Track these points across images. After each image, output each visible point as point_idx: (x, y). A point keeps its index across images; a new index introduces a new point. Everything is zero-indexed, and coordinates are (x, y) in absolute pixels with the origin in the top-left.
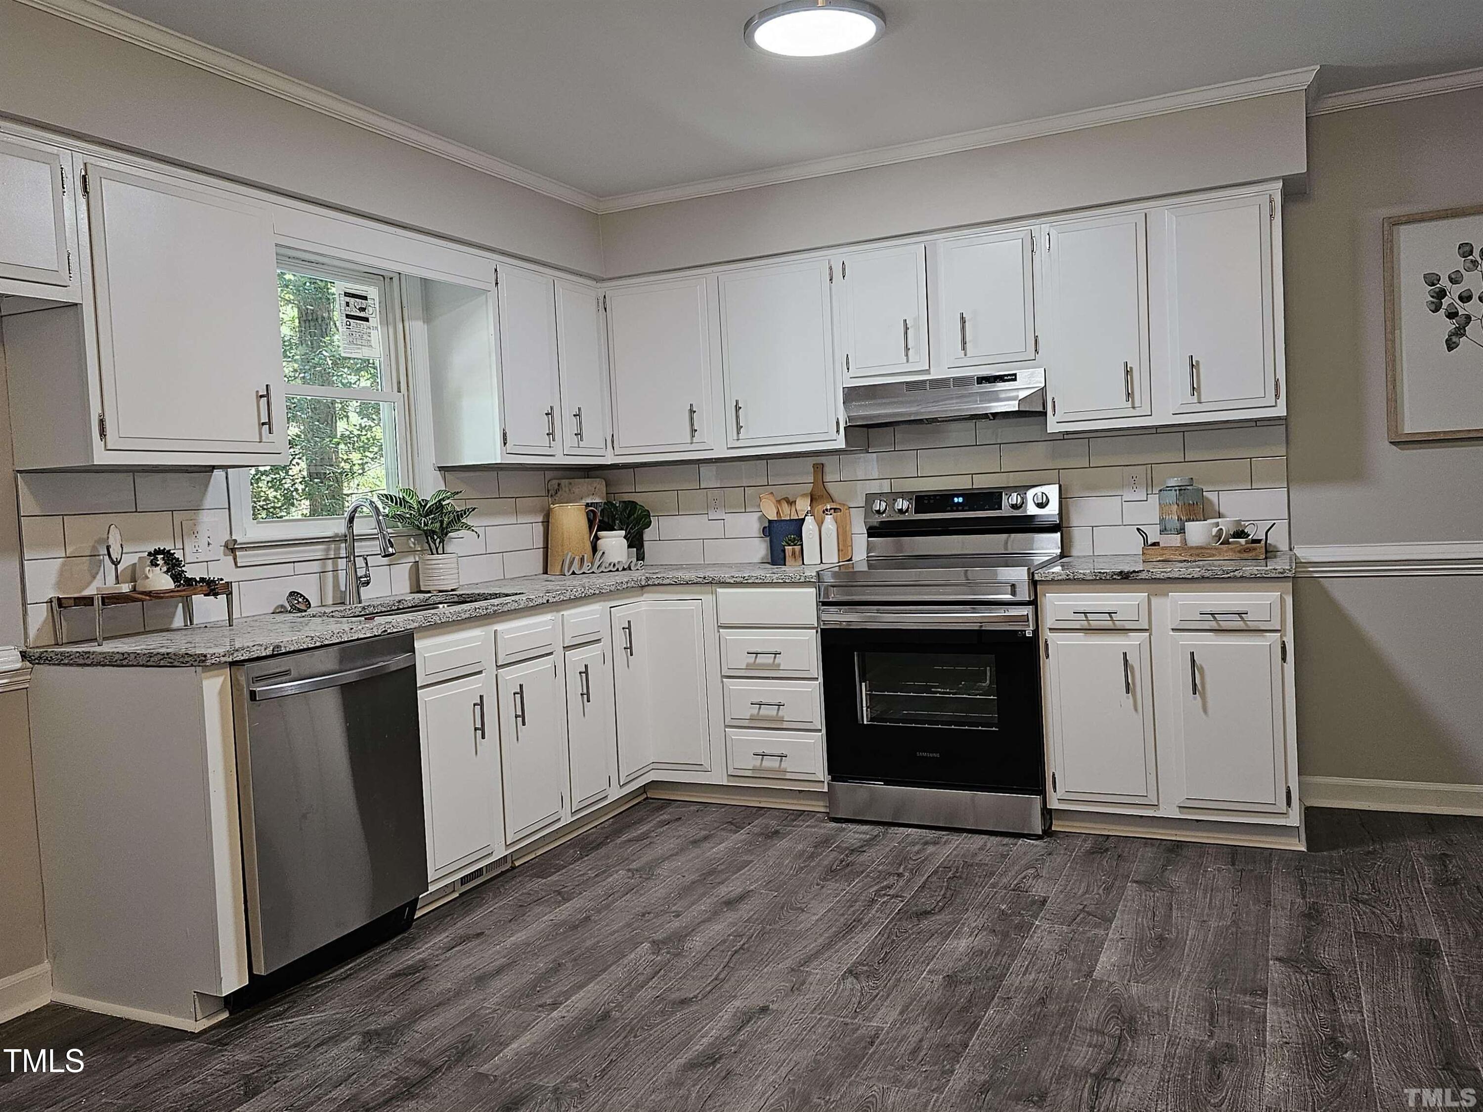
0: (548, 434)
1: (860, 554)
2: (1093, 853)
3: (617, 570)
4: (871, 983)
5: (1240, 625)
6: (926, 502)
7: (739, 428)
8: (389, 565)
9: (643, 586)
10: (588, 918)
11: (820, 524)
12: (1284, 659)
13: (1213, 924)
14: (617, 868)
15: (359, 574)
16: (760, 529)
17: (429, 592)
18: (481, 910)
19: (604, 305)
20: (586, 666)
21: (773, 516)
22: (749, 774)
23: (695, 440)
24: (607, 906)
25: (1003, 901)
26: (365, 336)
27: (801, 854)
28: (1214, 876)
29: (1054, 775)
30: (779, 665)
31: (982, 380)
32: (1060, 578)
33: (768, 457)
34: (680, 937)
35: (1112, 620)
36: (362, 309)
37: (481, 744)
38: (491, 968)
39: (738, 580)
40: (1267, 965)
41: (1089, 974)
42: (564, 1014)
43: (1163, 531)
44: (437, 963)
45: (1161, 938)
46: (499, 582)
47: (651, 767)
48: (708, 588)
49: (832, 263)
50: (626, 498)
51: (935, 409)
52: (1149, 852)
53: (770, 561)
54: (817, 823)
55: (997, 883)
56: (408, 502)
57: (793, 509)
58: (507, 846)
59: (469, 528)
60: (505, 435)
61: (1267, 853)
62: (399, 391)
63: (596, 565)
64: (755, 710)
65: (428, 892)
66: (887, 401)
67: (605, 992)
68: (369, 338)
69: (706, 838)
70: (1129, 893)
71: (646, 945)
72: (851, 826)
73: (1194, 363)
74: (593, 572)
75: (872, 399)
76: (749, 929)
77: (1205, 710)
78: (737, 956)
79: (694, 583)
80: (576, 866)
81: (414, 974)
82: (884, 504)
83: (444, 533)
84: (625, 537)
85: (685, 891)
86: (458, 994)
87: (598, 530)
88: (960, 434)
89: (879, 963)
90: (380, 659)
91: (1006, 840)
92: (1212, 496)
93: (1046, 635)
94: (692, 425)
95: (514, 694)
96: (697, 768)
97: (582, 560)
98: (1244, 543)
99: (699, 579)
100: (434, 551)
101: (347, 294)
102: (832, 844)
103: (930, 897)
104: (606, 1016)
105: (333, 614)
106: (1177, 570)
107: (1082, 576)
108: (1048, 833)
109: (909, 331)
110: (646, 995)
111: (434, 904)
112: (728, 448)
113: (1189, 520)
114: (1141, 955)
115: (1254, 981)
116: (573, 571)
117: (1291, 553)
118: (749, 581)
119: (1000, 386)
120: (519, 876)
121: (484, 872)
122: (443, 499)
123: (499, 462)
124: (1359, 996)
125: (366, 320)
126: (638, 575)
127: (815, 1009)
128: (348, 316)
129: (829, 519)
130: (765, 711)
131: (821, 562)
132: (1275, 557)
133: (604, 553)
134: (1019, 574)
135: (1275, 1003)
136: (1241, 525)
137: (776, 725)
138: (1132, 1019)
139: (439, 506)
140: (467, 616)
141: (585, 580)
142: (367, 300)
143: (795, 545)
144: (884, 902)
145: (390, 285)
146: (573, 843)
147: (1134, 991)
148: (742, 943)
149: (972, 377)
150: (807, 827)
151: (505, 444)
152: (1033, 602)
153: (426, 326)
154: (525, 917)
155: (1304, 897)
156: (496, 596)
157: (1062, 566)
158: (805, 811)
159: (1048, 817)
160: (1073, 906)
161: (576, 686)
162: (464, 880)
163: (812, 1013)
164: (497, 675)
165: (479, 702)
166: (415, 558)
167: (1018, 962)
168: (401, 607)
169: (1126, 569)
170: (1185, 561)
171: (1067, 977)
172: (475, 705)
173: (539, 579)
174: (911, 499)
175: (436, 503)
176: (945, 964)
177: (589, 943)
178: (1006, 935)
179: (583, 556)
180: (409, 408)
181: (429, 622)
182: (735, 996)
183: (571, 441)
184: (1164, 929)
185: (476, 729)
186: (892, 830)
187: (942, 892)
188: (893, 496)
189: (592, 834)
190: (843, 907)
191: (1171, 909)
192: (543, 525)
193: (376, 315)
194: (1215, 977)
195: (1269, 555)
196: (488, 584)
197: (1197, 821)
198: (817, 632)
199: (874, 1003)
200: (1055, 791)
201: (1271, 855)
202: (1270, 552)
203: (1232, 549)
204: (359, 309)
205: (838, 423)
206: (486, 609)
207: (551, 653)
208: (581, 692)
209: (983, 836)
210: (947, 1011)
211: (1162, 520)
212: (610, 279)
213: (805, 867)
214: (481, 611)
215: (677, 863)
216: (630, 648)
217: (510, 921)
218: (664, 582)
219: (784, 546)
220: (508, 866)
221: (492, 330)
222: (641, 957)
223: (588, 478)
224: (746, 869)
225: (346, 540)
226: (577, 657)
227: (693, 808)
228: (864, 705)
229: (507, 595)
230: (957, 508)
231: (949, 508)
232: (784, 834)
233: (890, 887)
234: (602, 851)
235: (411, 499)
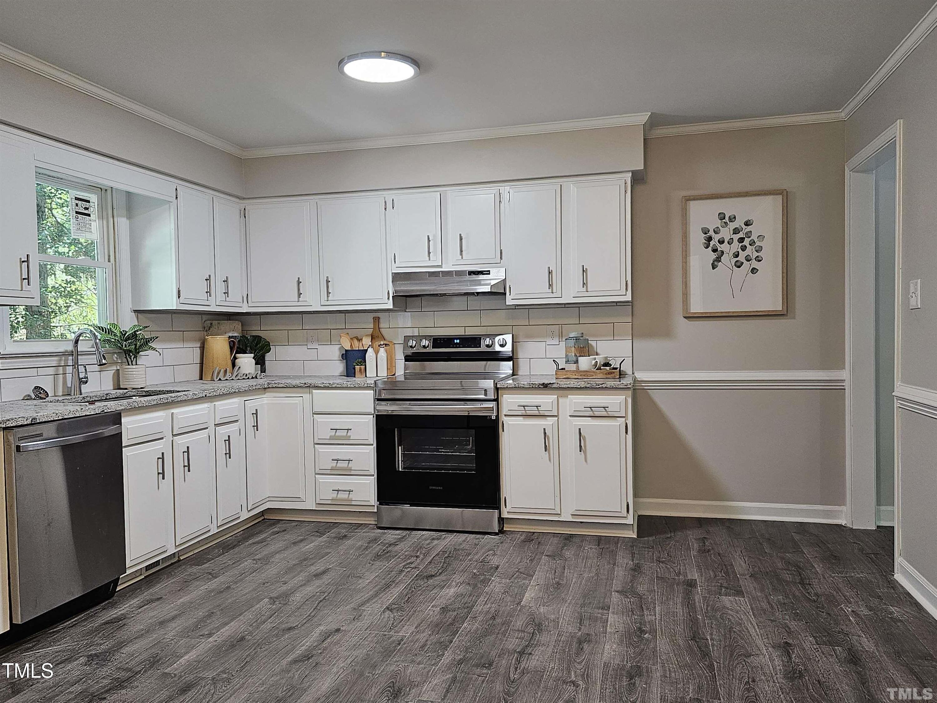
0: (206, 292)
1: (400, 371)
2: (526, 541)
3: (248, 378)
4: (399, 614)
5: (605, 414)
6: (438, 342)
7: (328, 293)
8: (100, 371)
9: (265, 388)
10: (228, 588)
11: (377, 353)
12: (627, 433)
13: (586, 575)
14: (247, 559)
15: (81, 377)
16: (340, 355)
17: (126, 389)
18: (159, 585)
19: (244, 214)
20: (229, 436)
21: (348, 348)
22: (329, 502)
23: (300, 299)
24: (242, 580)
25: (475, 568)
26: (87, 226)
27: (360, 548)
28: (588, 551)
29: (505, 498)
30: (350, 436)
31: (471, 273)
32: (511, 386)
33: (345, 312)
34: (286, 595)
35: (538, 410)
36: (86, 209)
37: (161, 481)
38: (168, 617)
39: (326, 385)
40: (611, 595)
41: (519, 603)
42: (216, 639)
43: (567, 362)
44: (132, 615)
45: (558, 584)
46: (172, 384)
47: (268, 499)
48: (307, 390)
49: (386, 199)
50: (254, 333)
51: (444, 288)
52: (555, 540)
53: (346, 375)
54: (369, 531)
55: (472, 559)
56: (113, 332)
57: (361, 344)
58: (176, 546)
59: (154, 349)
60: (179, 292)
61: (616, 539)
62: (109, 261)
63: (234, 375)
64: (334, 464)
65: (126, 574)
66: (418, 282)
67: (242, 626)
68: (90, 227)
69: (301, 541)
70: (543, 561)
71: (266, 600)
72: (390, 531)
73: (585, 269)
74: (233, 379)
75: (408, 280)
76: (329, 589)
77: (586, 461)
78: (321, 604)
79: (298, 387)
80: (220, 558)
81: (119, 621)
82: (415, 343)
83: (137, 352)
84: (253, 358)
85: (289, 570)
86: (148, 632)
87: (236, 353)
88: (459, 303)
89: (404, 603)
90: (99, 428)
91: (478, 536)
92: (593, 343)
93: (503, 418)
94: (299, 290)
95: (183, 452)
96: (297, 500)
97: (226, 371)
98: (608, 369)
99: (301, 384)
100: (130, 363)
101: (77, 199)
102: (378, 541)
103: (434, 567)
104: (242, 639)
105: (64, 401)
106: (573, 383)
107: (522, 386)
108: (501, 531)
109: (431, 242)
110: (268, 626)
111: (130, 581)
112: (321, 305)
113: (581, 356)
114: (547, 593)
115: (604, 602)
116: (220, 378)
117: (633, 375)
118: (333, 386)
119: (481, 277)
120: (183, 565)
121: (161, 564)
122: (137, 331)
123: (175, 308)
124: (655, 607)
125: (89, 215)
126: (262, 381)
127: (367, 628)
128: (77, 212)
129: (382, 350)
130: (341, 464)
131: (377, 376)
132: (624, 377)
133: (240, 367)
134: (489, 384)
135: (613, 613)
136: (607, 360)
137: (347, 473)
138: (540, 625)
139: (134, 335)
140: (155, 403)
141: (227, 384)
142: (89, 203)
143: (361, 365)
144: (408, 571)
145: (105, 193)
146: (218, 545)
147: (542, 610)
148: (324, 596)
149: (466, 271)
150: (364, 532)
151: (179, 297)
152: (496, 400)
153: (128, 222)
154: (188, 588)
155: (633, 560)
156: (171, 392)
157: (513, 380)
158: (362, 524)
159: (502, 522)
160: (512, 569)
161: (222, 449)
162: (148, 568)
163: (365, 630)
164: (172, 440)
165: (161, 457)
166: (117, 367)
167: (482, 598)
168: (108, 398)
169: (546, 382)
170: (577, 378)
171: (507, 605)
172: (158, 458)
173: (197, 383)
174: (430, 340)
175: (132, 333)
176: (441, 602)
177: (230, 601)
178: (475, 586)
179: (226, 369)
180: (116, 272)
181: (131, 406)
182: (320, 625)
183: (221, 297)
184: (560, 579)
185: (159, 473)
186: (414, 532)
187: (441, 565)
188: (420, 338)
189: (229, 540)
190: (384, 575)
191: (564, 569)
192: (200, 349)
193: (95, 212)
194: (584, 602)
195: (621, 376)
196: (164, 385)
197: (581, 522)
198: (374, 417)
199: (401, 623)
200: (506, 508)
201: (618, 540)
202: (622, 375)
203: (602, 372)
204: (84, 208)
205: (388, 293)
206: (167, 399)
207: (207, 428)
208: (225, 452)
209: (466, 534)
210: (441, 626)
211: (567, 356)
212: (249, 198)
213: (362, 554)
214: (164, 400)
215: (286, 554)
216: (256, 427)
217: (179, 590)
218: (279, 386)
219: (355, 366)
220: (176, 559)
221: (173, 226)
222: (263, 607)
223: (230, 320)
224: (327, 557)
225: (73, 355)
226: (223, 431)
227: (294, 524)
228: (400, 460)
229: (178, 392)
230: (456, 346)
231: (452, 346)
232: (350, 537)
233: (411, 563)
234: (236, 550)
235: (116, 330)
